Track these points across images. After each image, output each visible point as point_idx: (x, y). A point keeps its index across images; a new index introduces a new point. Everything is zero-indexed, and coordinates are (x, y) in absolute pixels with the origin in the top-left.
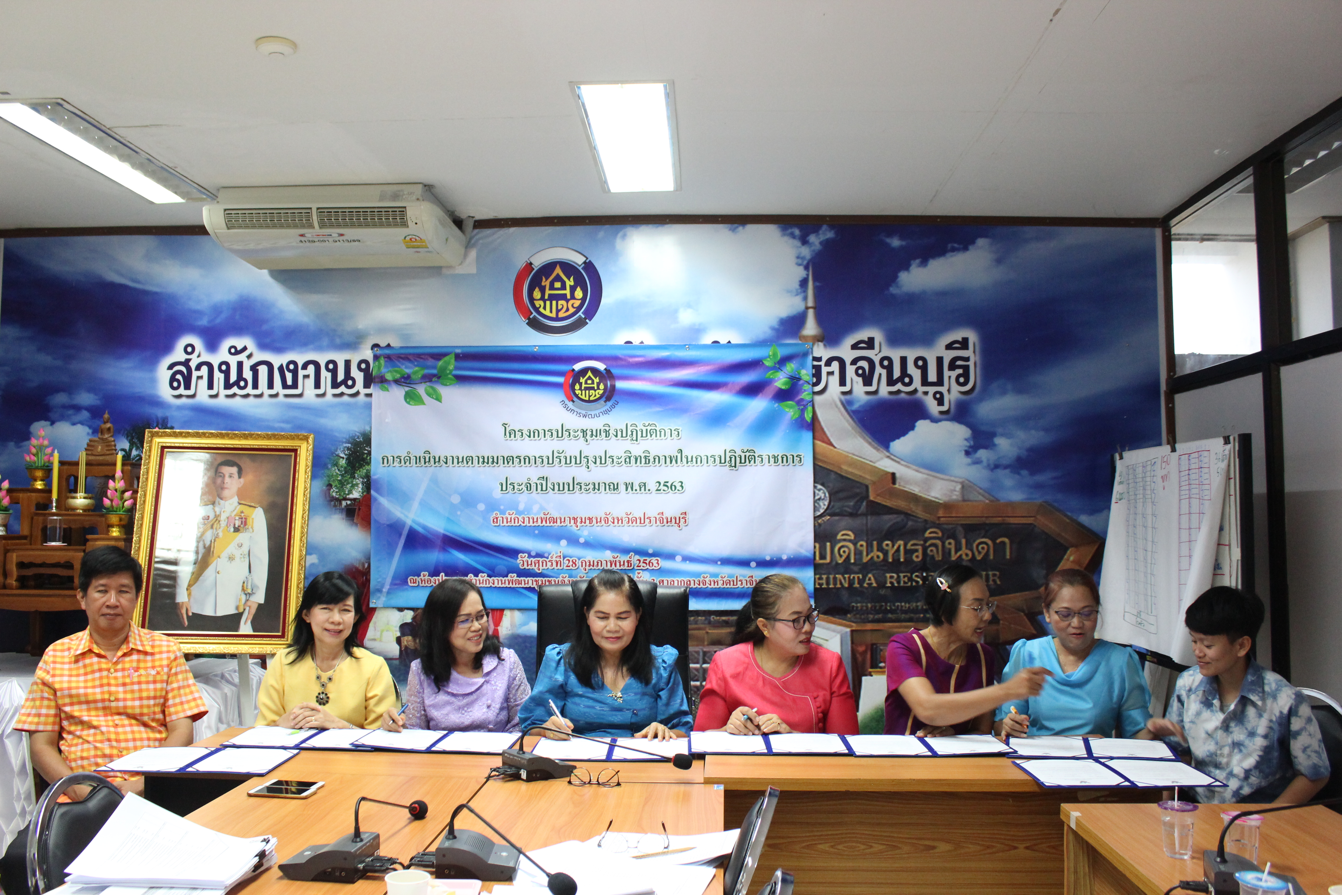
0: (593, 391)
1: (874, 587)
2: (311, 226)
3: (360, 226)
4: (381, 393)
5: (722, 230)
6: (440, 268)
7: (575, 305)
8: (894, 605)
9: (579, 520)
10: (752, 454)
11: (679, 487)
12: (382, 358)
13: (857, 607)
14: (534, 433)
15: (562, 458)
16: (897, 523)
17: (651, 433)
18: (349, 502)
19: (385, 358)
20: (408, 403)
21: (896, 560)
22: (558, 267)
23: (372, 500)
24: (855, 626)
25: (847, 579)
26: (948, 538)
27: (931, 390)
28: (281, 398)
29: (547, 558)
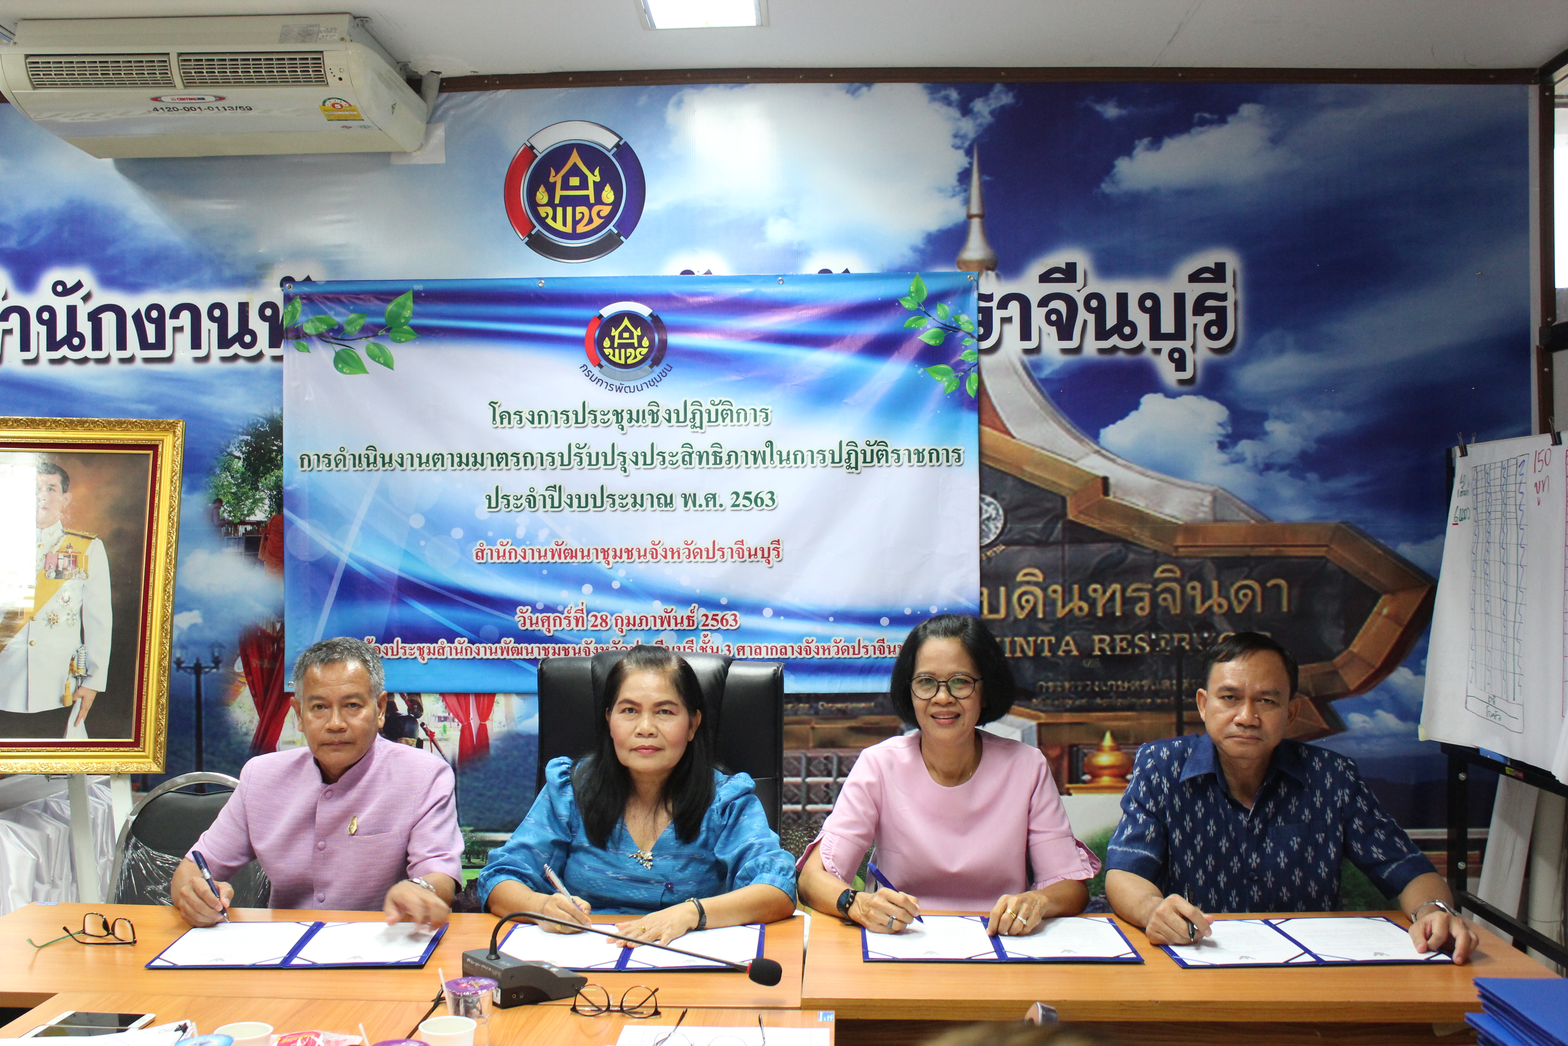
0: (632, 350)
1: (1074, 656)
2: (170, 84)
3: (250, 83)
4: (297, 354)
5: (835, 91)
6: (388, 154)
7: (603, 214)
8: (1106, 685)
9: (611, 553)
10: (882, 448)
11: (767, 501)
12: (299, 300)
13: (1047, 688)
14: (539, 416)
15: (584, 456)
16: (1111, 555)
17: (725, 415)
18: (249, 528)
19: (302, 298)
20: (341, 371)
21: (1109, 615)
22: (575, 153)
23: (286, 523)
24: (1044, 718)
25: (1032, 644)
26: (1191, 579)
27: (1166, 346)
28: (138, 363)
29: (562, 613)
